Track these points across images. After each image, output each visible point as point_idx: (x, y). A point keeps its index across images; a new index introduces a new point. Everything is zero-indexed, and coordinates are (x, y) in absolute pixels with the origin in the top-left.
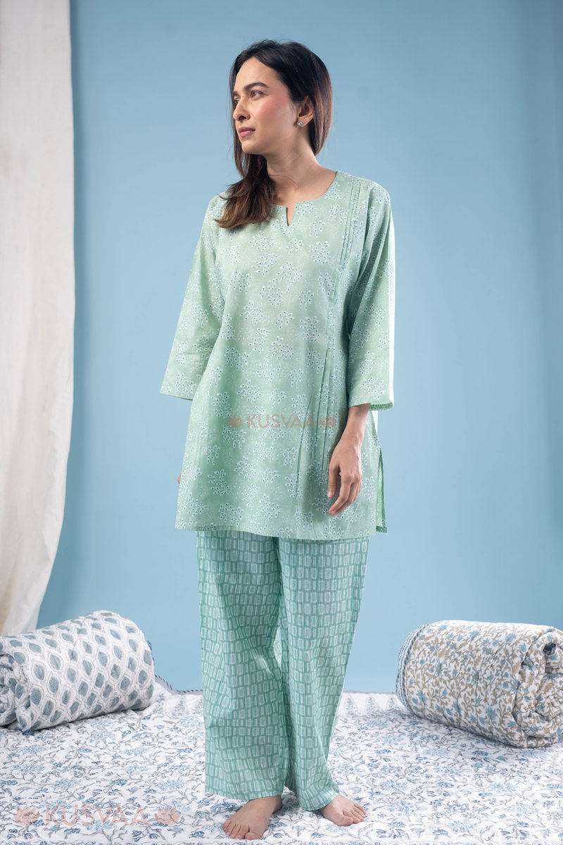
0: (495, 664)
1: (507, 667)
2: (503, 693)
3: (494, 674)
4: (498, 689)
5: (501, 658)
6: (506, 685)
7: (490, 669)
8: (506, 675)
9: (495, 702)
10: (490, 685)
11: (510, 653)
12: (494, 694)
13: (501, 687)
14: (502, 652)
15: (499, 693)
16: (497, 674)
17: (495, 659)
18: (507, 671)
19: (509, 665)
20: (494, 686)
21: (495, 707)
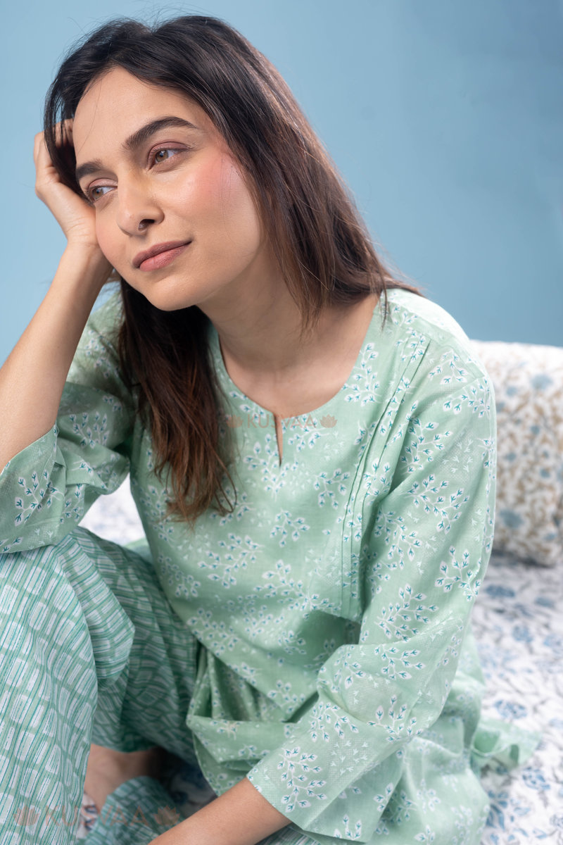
0: (520, 433)
1: (545, 440)
2: (540, 487)
3: (518, 450)
4: (530, 480)
5: (530, 423)
6: (545, 473)
7: (508, 442)
8: (546, 455)
9: (521, 500)
10: (512, 470)
11: (548, 412)
12: (521, 486)
13: (536, 477)
14: (530, 410)
15: (529, 486)
16: (525, 452)
17: (517, 422)
18: (546, 447)
19: (550, 436)
20: (519, 474)
21: (522, 510)
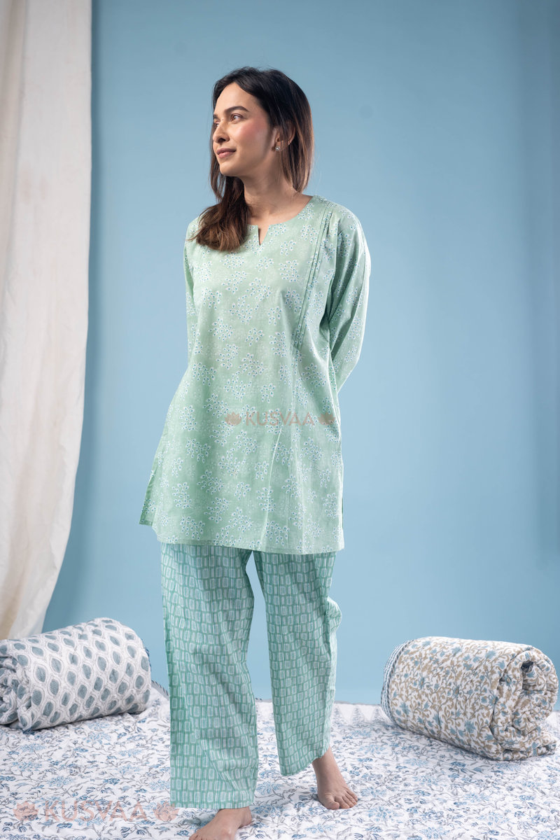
0: (475, 679)
1: (486, 683)
2: (481, 707)
3: (473, 689)
4: (477, 703)
5: (480, 674)
6: (484, 700)
7: (470, 684)
8: (485, 690)
9: (473, 716)
10: (470, 699)
11: (489, 669)
12: (473, 708)
13: (480, 702)
14: (482, 668)
15: (477, 707)
16: (476, 690)
17: (475, 674)
18: (486, 686)
19: (488, 681)
20: (473, 701)
21: (474, 720)
